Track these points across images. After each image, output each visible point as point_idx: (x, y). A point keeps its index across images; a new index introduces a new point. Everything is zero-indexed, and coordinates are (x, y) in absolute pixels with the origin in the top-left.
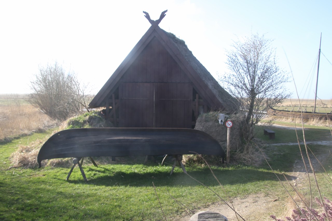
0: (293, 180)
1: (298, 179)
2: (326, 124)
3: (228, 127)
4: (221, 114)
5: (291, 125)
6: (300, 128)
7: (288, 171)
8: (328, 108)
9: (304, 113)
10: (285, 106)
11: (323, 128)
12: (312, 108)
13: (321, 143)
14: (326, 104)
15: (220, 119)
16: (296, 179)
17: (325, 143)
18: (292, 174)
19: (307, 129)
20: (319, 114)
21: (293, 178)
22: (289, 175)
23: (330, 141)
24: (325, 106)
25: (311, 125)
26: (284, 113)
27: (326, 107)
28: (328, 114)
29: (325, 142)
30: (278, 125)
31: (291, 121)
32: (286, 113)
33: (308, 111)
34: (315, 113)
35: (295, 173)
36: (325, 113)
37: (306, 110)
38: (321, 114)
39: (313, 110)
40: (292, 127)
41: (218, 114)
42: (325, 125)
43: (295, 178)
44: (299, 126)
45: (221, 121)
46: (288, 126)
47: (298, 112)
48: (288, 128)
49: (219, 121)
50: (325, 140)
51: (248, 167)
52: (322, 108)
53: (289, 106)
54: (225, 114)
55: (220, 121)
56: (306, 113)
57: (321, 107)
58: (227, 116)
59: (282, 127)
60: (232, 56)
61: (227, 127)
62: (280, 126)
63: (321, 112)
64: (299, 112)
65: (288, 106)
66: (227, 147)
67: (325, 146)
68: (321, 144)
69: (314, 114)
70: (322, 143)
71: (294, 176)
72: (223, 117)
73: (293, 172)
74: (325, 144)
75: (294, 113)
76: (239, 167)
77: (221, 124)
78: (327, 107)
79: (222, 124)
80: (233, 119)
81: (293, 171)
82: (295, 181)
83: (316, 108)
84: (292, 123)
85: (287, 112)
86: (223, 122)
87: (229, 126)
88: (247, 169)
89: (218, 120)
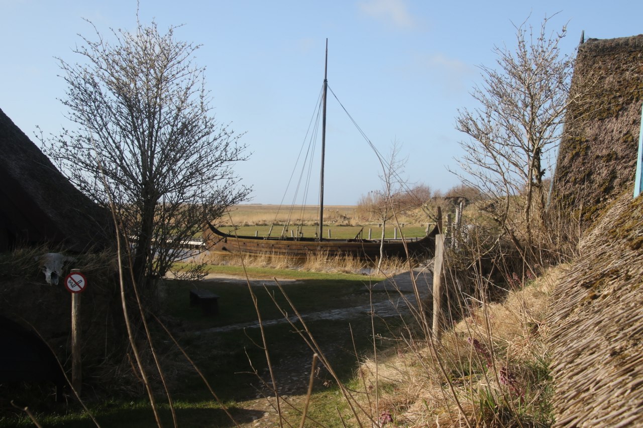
0: (255, 421)
1: (266, 415)
2: (345, 267)
3: (74, 292)
4: (52, 254)
5: (263, 275)
6: (286, 280)
7: (244, 399)
8: (352, 226)
9: (297, 240)
10: (252, 224)
11: (337, 278)
12: (315, 228)
13: (328, 315)
14: (348, 217)
15: (47, 270)
16: (263, 418)
17: (338, 314)
18: (253, 405)
19: (300, 282)
20: (331, 243)
21: (255, 415)
22: (245, 408)
23: (348, 309)
24: (346, 222)
25: (313, 271)
26: (248, 244)
27: (347, 225)
28: (351, 240)
29: (337, 311)
30: (231, 277)
31: (264, 263)
32: (253, 243)
33: (306, 235)
34: (322, 239)
35: (262, 400)
36: (345, 240)
37: (301, 233)
38: (336, 242)
39: (316, 234)
40: (265, 279)
41: (41, 254)
42: (343, 269)
43: (259, 414)
44: (282, 275)
45: (54, 275)
46: (255, 276)
47: (283, 239)
48: (256, 284)
49: (44, 276)
50: (337, 308)
51: (136, 404)
52: (340, 227)
53: (262, 225)
54: (64, 254)
55: (48, 274)
56: (301, 242)
57: (337, 224)
58: (71, 259)
59: (239, 281)
60: (83, 82)
61: (70, 292)
62: (235, 280)
63: (336, 238)
64: (285, 240)
65: (260, 225)
66: (73, 351)
67: (337, 323)
68: (328, 318)
69: (320, 242)
70: (330, 316)
71: (257, 409)
72: (57, 262)
73: (257, 399)
74: (337, 317)
75: (272, 242)
76: (110, 406)
77: (54, 284)
78: (349, 225)
79: (57, 282)
80: (90, 267)
81: (257, 397)
82: (258, 422)
83: (324, 228)
84: (267, 269)
85: (256, 241)
86: (60, 278)
87: (77, 289)
88: (133, 408)
89: (44, 272)
